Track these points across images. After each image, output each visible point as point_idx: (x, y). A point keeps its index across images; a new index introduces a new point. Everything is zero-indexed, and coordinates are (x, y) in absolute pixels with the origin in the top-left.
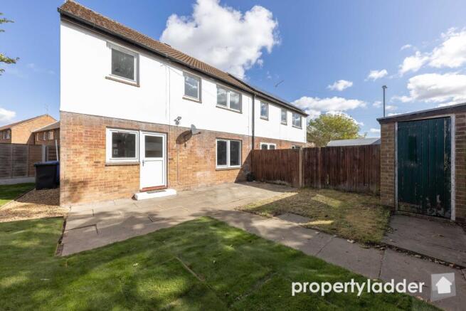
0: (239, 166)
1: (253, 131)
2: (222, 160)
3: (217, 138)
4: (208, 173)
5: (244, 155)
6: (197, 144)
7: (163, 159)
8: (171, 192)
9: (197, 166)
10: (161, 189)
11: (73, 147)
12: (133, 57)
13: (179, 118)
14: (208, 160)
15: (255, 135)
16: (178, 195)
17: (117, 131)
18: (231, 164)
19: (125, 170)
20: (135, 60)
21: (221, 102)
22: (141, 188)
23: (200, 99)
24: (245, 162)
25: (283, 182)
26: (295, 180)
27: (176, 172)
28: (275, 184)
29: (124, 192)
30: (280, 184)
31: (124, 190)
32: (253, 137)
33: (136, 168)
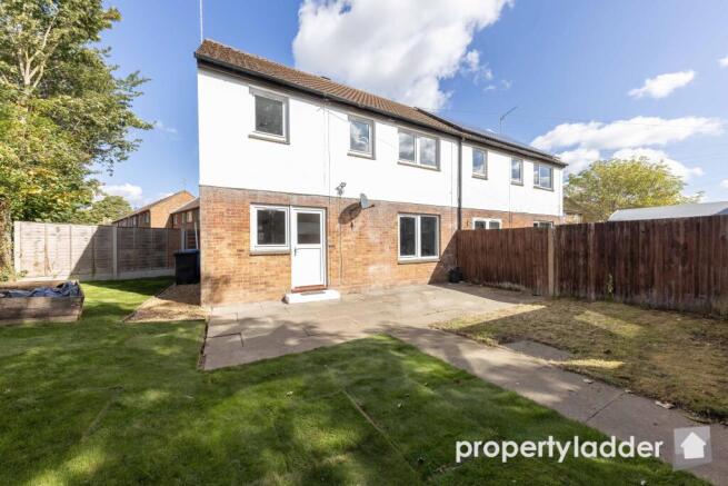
0: (436, 258)
1: (460, 200)
2: (407, 247)
3: (400, 213)
4: (386, 268)
5: (444, 239)
6: (369, 223)
7: (322, 245)
8: (332, 295)
9: (370, 256)
10: (319, 289)
11: (214, 231)
12: (280, 103)
13: (343, 185)
14: (386, 247)
15: (463, 206)
16: (341, 299)
17: (262, 208)
18: (423, 254)
19: (274, 261)
20: (284, 106)
21: (406, 156)
22: (293, 288)
23: (373, 153)
24: (446, 251)
25: (516, 286)
26: (539, 282)
27: (339, 266)
28: (500, 288)
29: (273, 292)
30: (510, 289)
31: (272, 289)
32: (459, 209)
33: (285, 259)
